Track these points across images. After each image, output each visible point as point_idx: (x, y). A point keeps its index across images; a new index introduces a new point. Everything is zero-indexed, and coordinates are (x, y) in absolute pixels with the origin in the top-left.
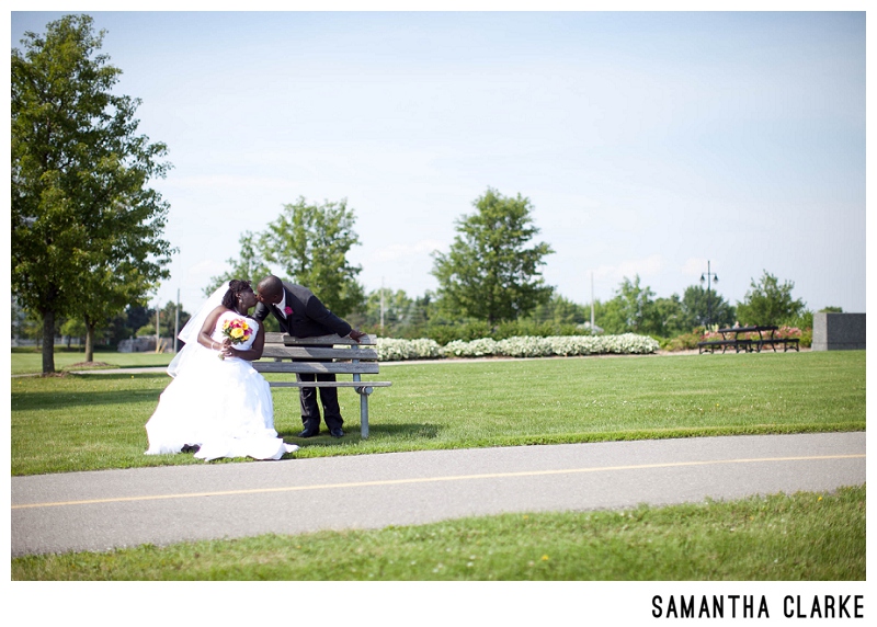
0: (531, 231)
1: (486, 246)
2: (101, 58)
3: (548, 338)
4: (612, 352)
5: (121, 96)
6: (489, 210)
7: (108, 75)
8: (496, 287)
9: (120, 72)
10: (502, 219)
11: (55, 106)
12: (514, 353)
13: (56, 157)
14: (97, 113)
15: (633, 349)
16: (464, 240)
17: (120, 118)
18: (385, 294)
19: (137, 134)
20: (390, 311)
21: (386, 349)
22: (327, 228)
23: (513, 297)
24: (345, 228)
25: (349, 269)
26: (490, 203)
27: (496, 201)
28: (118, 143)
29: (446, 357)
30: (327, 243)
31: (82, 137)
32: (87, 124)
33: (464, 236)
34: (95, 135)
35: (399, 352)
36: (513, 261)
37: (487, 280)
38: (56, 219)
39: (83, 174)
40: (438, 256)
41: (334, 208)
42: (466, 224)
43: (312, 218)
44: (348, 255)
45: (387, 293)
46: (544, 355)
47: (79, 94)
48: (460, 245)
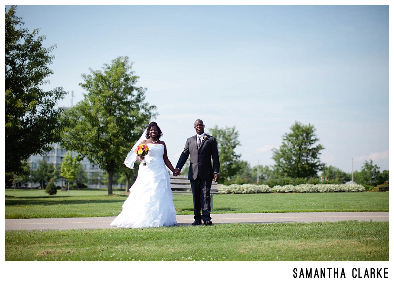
0: (315, 140)
1: (296, 146)
2: (132, 73)
3: (316, 185)
4: (344, 191)
5: (139, 87)
6: (297, 131)
7: (134, 79)
8: (299, 164)
9: (139, 77)
10: (302, 135)
11: (114, 92)
12: (302, 191)
13: (114, 111)
14: (130, 94)
15: (353, 190)
16: (286, 143)
17: (139, 96)
18: (259, 167)
19: (145, 102)
20: (262, 175)
21: (247, 189)
22: (227, 139)
23: (307, 168)
24: (234, 138)
25: (236, 156)
26: (297, 128)
27: (300, 127)
28: (138, 105)
29: (273, 192)
30: (227, 144)
31: (124, 103)
32: (126, 98)
33: (286, 142)
34: (129, 102)
35: (253, 190)
36: (307, 153)
37: (295, 161)
38: (114, 135)
39: (124, 118)
40: (275, 151)
41: (230, 130)
42: (287, 137)
43: (220, 134)
44: (235, 150)
45: (260, 167)
46: (314, 192)
47: (123, 86)
48: (284, 146)
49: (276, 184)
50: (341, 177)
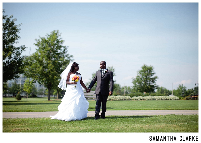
0: (154, 73)
1: (144, 77)
2: (61, 38)
3: (154, 96)
4: (168, 100)
5: (64, 46)
6: (144, 69)
7: (62, 42)
8: (146, 86)
9: (64, 41)
10: (147, 71)
11: (52, 48)
12: (147, 99)
13: (52, 58)
14: (59, 49)
15: (173, 99)
17: (64, 50)
19: (67, 53)
20: (127, 91)
21: (119, 98)
23: (150, 88)
26: (145, 67)
28: (64, 55)
29: (132, 100)
31: (57, 54)
32: (58, 51)
33: (139, 75)
34: (59, 54)
35: (122, 99)
36: (150, 80)
37: (144, 84)
38: (51, 70)
39: (57, 61)
40: (133, 79)
42: (139, 72)
45: (126, 87)
46: (153, 100)
47: (56, 45)
48: (138, 76)
49: (134, 96)
50: (167, 92)
